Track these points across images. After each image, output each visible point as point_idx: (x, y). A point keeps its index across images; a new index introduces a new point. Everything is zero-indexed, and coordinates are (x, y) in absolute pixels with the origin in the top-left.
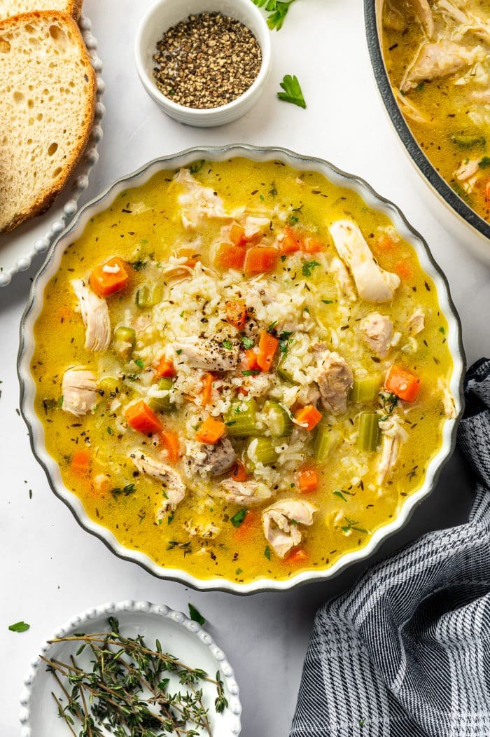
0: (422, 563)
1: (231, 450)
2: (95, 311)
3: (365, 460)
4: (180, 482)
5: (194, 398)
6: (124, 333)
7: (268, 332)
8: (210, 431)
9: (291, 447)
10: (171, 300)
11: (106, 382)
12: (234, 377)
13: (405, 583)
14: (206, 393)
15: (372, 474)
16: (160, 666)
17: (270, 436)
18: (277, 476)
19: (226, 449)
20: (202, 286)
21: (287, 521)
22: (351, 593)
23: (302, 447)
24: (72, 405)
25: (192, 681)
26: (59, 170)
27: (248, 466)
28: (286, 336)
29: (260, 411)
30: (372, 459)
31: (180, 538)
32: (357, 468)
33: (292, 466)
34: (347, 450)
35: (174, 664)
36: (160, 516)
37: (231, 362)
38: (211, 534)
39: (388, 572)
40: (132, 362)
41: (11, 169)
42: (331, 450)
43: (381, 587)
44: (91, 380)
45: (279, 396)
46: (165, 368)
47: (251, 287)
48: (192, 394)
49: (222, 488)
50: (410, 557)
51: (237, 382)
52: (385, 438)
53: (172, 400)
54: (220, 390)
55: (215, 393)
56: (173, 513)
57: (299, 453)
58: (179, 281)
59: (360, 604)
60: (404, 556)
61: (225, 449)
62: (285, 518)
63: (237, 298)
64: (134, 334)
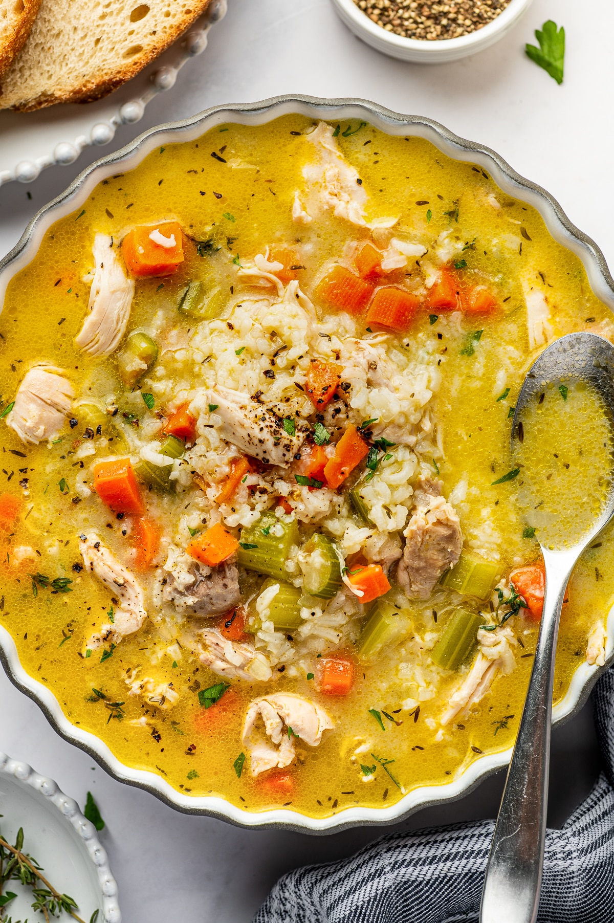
0: (464, 861)
1: (234, 586)
2: (113, 292)
3: (436, 678)
4: (141, 604)
5: (209, 486)
6: (143, 345)
7: (358, 429)
8: (213, 546)
9: (327, 617)
10: (232, 323)
11: (87, 410)
12: (281, 478)
13: (428, 883)
14: (229, 485)
15: (440, 703)
16: (11, 870)
17: (300, 588)
18: (290, 653)
19: (228, 581)
20: (286, 320)
21: (281, 726)
22: (342, 867)
23: (344, 622)
24: (24, 422)
25: (52, 910)
26: (137, 50)
27: (251, 621)
28: (383, 446)
29: (300, 544)
30: (446, 682)
31: (113, 690)
32: (419, 686)
33: (318, 646)
34: (412, 653)
35: (33, 875)
36: (92, 645)
37: (284, 455)
38: (164, 699)
39: (408, 857)
40: (138, 392)
41: (63, 18)
42: (388, 645)
43: (389, 876)
44: (66, 396)
45: (338, 533)
46: (182, 422)
47: (360, 349)
48: (209, 479)
49: (200, 639)
50: (450, 846)
51: (283, 488)
52: (479, 656)
53: (174, 475)
54: (252, 489)
55: (243, 492)
56: (113, 647)
57: (336, 629)
58: (254, 298)
59: (348, 888)
60: (443, 841)
61: (225, 581)
62: (279, 720)
63: (332, 360)
64: (157, 352)
